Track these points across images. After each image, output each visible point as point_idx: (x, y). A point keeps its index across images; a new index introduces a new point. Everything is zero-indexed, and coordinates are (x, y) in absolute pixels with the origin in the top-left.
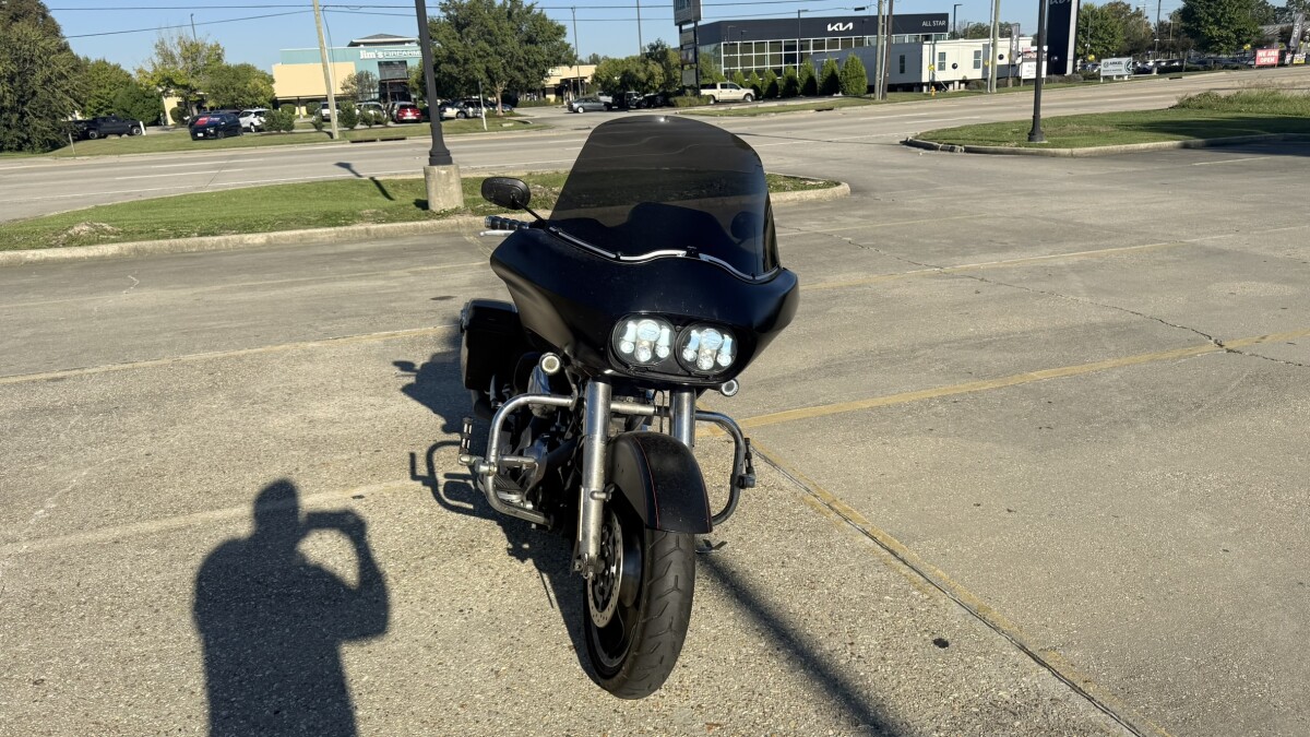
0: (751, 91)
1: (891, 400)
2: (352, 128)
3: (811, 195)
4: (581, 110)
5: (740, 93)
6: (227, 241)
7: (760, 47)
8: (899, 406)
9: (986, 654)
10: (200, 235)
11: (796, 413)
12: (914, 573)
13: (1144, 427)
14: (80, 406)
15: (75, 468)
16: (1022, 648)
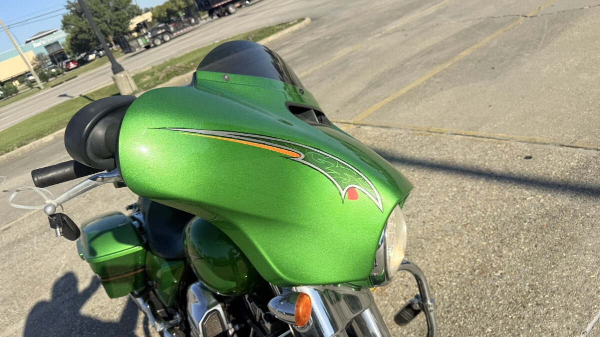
1: (413, 85)
2: (47, 81)
3: (296, 27)
6: (34, 145)
8: (418, 86)
9: (550, 153)
10: (18, 147)
11: (377, 106)
12: (491, 140)
13: (527, 55)
14: (32, 233)
15: (57, 257)
16: (562, 146)
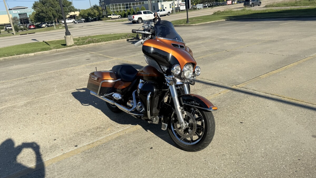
0: (120, 16)
4: (77, 23)
5: (118, 16)
7: (120, 5)
